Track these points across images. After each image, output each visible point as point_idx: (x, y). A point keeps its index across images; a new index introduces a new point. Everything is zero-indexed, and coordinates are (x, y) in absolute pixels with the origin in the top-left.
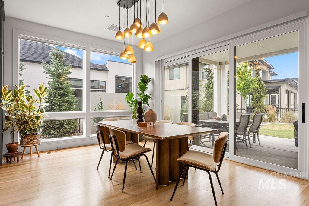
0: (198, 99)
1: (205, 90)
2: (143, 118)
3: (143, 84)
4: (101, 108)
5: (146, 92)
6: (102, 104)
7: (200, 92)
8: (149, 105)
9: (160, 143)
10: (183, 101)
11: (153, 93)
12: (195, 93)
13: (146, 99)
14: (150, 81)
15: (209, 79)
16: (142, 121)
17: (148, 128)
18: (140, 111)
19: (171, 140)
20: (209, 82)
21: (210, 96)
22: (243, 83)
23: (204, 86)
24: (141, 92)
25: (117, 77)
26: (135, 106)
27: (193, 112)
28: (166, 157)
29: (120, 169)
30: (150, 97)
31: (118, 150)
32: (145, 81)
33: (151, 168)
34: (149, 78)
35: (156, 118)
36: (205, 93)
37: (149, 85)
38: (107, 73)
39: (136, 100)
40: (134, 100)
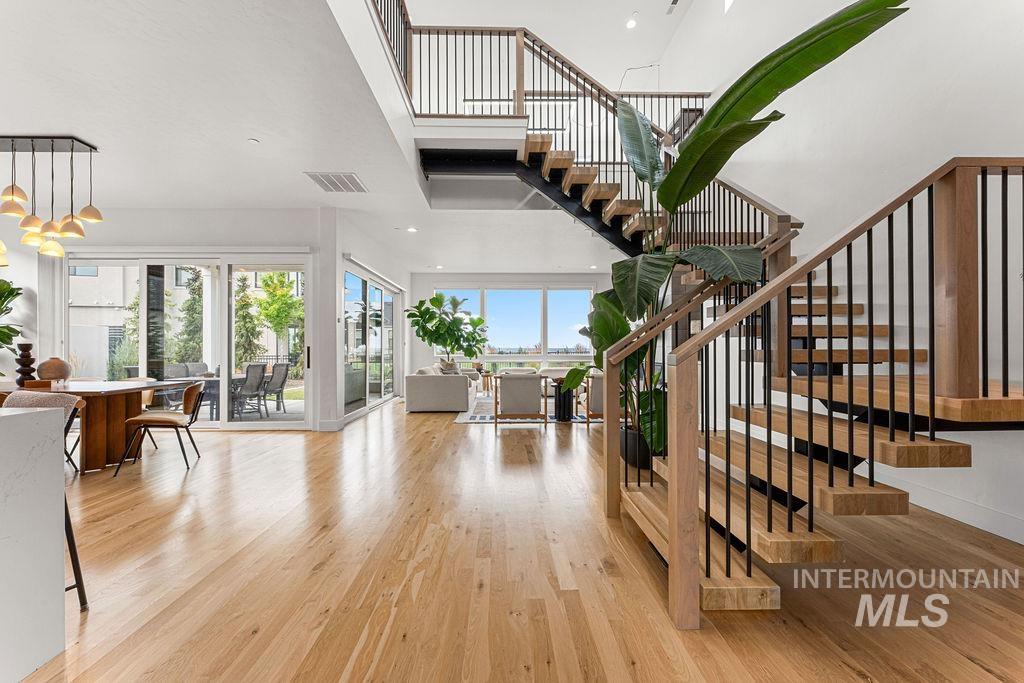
0: (162, 336)
1: (183, 315)
7: (167, 320)
10: (116, 338)
12: (154, 323)
14: (18, 294)
15: (193, 291)
19: (110, 398)
20: (194, 299)
21: (194, 330)
22: (276, 306)
23: (180, 305)
28: (101, 428)
30: (17, 333)
36: (183, 323)
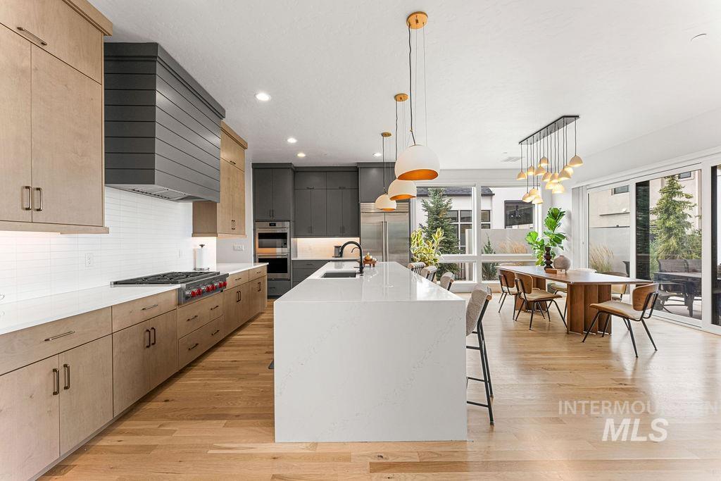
2: (552, 265)
3: (553, 220)
4: (488, 250)
5: (558, 230)
6: (489, 244)
8: (562, 248)
9: (572, 288)
11: (569, 230)
13: (557, 240)
14: (563, 215)
16: (552, 267)
17: (558, 275)
18: (548, 257)
19: (587, 287)
24: (550, 231)
25: (506, 202)
26: (540, 249)
27: (638, 257)
28: (580, 306)
29: (525, 316)
30: (564, 237)
31: (524, 293)
32: (556, 215)
33: (563, 319)
34: (562, 211)
35: (570, 265)
37: (563, 221)
38: (492, 198)
39: (543, 241)
40: (539, 241)
